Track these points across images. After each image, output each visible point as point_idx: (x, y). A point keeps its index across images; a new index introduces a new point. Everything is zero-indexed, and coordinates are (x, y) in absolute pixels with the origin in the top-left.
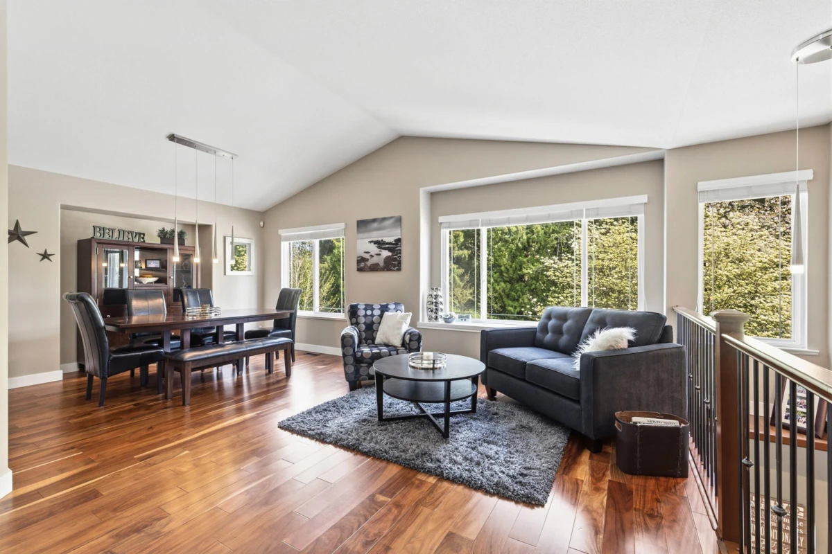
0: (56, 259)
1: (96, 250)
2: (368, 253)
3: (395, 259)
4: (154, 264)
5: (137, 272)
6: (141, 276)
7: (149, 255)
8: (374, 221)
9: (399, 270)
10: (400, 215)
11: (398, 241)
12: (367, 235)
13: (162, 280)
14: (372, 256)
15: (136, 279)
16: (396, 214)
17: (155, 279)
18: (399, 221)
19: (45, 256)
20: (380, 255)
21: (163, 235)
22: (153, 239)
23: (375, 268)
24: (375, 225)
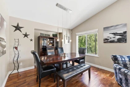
0: (33, 41)
1: (41, 39)
2: (109, 37)
3: (124, 39)
4: (51, 42)
5: (48, 43)
6: (49, 44)
7: (51, 40)
8: (112, 27)
9: (126, 42)
10: (126, 23)
11: (125, 32)
12: (108, 31)
13: (53, 45)
14: (111, 38)
15: (48, 45)
16: (124, 23)
17: (52, 45)
18: (125, 25)
19: (31, 40)
20: (115, 37)
21: (53, 35)
22: (51, 36)
23: (112, 42)
24: (112, 28)
